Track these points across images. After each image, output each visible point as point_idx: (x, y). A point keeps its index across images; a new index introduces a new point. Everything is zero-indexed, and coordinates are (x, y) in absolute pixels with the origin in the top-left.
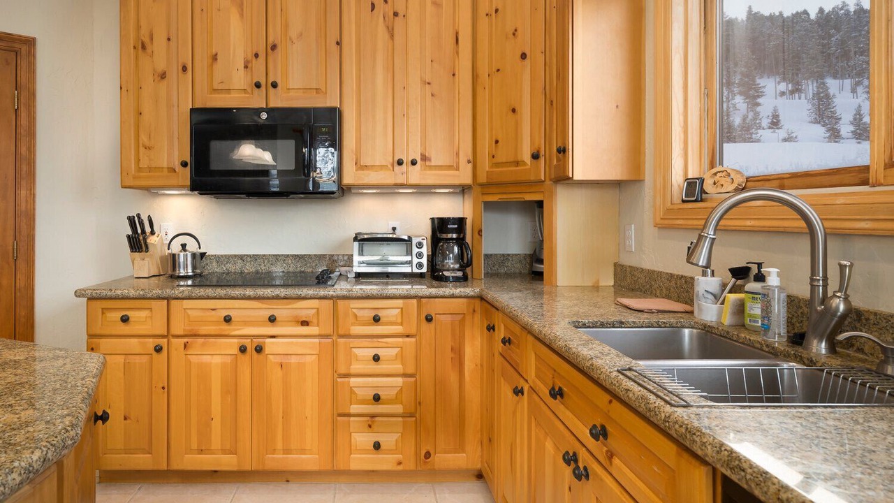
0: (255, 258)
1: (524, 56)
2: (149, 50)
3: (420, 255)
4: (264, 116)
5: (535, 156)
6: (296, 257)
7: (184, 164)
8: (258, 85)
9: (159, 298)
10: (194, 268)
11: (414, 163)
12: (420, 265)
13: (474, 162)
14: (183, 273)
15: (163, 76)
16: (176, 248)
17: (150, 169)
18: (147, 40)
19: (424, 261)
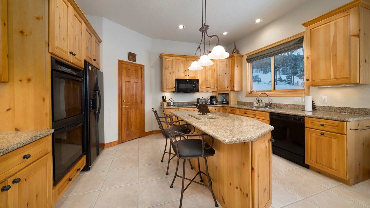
0: (181, 102)
1: (225, 73)
2: (168, 69)
3: (209, 101)
4: (188, 80)
5: (228, 87)
6: (187, 102)
7: (174, 87)
8: (186, 75)
9: (177, 108)
10: (173, 104)
11: (209, 88)
12: (209, 103)
13: (217, 87)
14: (171, 105)
15: (170, 73)
16: (170, 101)
17: (168, 88)
18: (167, 67)
19: (210, 102)
